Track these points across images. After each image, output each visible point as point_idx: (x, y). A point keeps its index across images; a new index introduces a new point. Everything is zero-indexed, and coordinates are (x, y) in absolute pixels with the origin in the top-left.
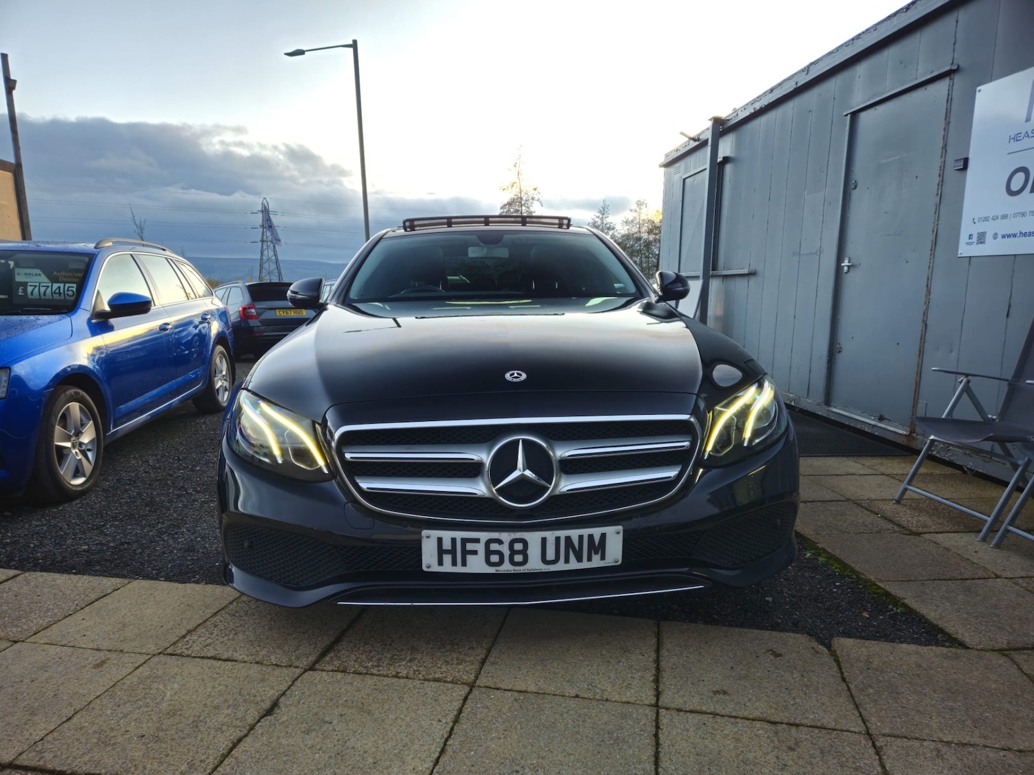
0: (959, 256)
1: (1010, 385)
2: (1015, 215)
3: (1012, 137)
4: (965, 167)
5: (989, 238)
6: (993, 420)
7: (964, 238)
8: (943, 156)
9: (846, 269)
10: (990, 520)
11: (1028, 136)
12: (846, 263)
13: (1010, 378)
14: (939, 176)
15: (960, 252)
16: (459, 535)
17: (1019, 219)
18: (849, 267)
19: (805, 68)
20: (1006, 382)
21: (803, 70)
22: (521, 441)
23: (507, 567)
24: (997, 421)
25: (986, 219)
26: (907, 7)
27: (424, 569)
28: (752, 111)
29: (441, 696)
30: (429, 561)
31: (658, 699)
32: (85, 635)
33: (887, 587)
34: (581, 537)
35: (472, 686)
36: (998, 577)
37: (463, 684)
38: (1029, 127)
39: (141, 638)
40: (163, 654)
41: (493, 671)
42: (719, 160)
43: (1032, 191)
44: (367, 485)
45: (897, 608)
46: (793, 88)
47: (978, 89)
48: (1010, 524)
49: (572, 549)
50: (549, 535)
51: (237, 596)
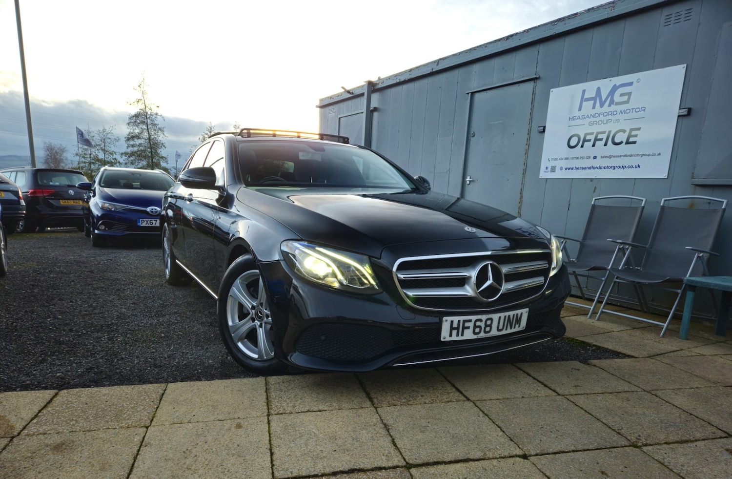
0: (540, 178)
1: (581, 243)
2: (573, 158)
3: (571, 118)
4: (544, 131)
5: (558, 169)
7: (543, 168)
8: (530, 124)
9: (468, 182)
10: (592, 308)
11: (580, 118)
12: (468, 179)
13: (581, 240)
14: (528, 134)
15: (540, 176)
17: (575, 161)
18: (470, 181)
19: (436, 61)
20: (579, 243)
22: (489, 265)
23: (482, 335)
24: (576, 262)
25: (556, 159)
26: (508, 38)
27: (442, 339)
28: (398, 81)
29: (464, 407)
30: (445, 335)
31: (557, 393)
32: (194, 415)
33: (581, 339)
34: (514, 315)
35: (471, 401)
36: (613, 331)
37: (464, 401)
38: (580, 114)
39: (240, 410)
40: (272, 415)
41: (471, 394)
42: (371, 109)
43: (582, 146)
44: (411, 293)
45: (592, 348)
46: (429, 72)
47: (551, 90)
48: (603, 308)
49: (510, 322)
50: (502, 315)
51: (264, 382)
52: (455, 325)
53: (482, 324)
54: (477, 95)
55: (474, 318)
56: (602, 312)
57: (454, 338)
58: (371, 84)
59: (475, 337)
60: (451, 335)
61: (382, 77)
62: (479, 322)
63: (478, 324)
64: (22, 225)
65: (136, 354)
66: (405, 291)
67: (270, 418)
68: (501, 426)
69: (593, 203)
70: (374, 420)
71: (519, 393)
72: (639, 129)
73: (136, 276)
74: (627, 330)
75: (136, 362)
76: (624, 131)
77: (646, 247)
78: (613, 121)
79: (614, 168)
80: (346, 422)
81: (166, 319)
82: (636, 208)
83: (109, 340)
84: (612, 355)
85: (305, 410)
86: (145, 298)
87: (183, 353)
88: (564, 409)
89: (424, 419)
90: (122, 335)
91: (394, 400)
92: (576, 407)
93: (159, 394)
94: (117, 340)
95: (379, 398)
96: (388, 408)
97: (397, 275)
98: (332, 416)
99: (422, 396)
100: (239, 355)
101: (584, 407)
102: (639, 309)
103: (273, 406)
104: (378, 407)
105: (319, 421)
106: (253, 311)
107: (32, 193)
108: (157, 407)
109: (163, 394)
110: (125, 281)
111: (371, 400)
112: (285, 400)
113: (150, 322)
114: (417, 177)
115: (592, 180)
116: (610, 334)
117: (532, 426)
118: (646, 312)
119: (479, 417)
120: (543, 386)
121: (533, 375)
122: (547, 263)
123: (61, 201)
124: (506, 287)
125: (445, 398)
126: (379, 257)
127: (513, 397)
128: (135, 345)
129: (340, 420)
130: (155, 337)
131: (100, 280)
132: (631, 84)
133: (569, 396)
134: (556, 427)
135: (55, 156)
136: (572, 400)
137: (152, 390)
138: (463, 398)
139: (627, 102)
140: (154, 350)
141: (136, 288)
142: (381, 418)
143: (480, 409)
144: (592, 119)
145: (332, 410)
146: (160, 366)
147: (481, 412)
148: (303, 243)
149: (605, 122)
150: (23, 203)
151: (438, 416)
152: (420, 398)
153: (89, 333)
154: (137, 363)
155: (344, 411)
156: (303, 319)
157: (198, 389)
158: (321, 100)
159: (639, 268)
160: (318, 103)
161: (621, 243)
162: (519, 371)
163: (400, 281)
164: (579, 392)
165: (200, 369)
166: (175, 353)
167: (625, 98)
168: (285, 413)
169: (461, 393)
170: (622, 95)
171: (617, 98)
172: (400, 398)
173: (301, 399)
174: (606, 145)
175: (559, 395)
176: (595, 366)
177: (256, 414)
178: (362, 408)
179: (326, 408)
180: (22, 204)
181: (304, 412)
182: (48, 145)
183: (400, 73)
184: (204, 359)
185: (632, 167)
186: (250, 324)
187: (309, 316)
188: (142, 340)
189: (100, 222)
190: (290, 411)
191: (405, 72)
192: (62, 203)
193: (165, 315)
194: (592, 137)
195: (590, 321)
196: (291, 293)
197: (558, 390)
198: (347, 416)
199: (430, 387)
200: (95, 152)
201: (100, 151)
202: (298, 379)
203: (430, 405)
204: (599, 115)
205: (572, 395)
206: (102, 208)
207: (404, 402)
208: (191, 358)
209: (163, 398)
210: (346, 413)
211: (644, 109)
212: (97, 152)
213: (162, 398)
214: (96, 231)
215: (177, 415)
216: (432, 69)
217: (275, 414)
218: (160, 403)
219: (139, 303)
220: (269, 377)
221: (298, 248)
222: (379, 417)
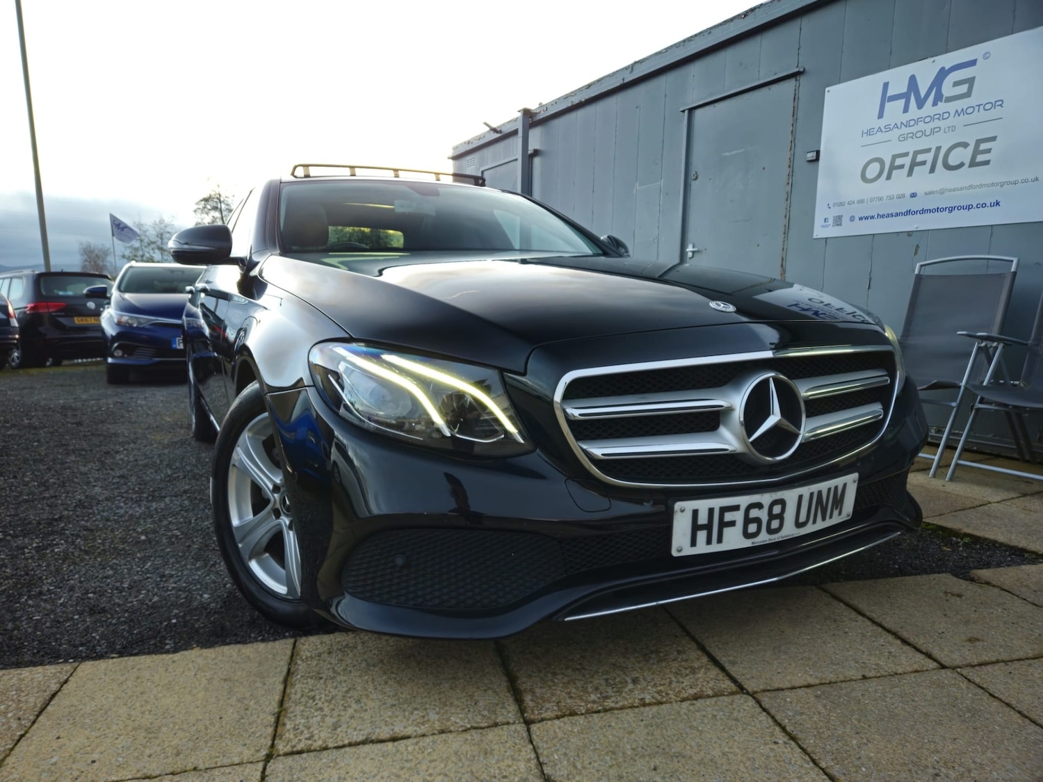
0: (815, 237)
2: (872, 200)
3: (865, 131)
4: (817, 159)
5: (845, 220)
7: (818, 221)
8: (793, 148)
9: (690, 255)
10: (936, 458)
11: (881, 131)
12: (690, 249)
14: (789, 167)
15: (815, 234)
16: (717, 503)
17: (877, 203)
18: (693, 252)
19: (629, 66)
21: (626, 68)
22: (771, 380)
23: (764, 538)
25: (842, 204)
26: (746, 14)
27: (675, 553)
28: (570, 105)
29: (735, 714)
30: (681, 543)
31: (935, 660)
32: (94, 762)
33: (935, 522)
34: (829, 490)
35: (748, 693)
36: (990, 503)
37: (732, 693)
38: (882, 123)
39: (206, 742)
40: (279, 756)
41: (745, 671)
42: (529, 152)
43: (889, 177)
44: (599, 450)
45: (962, 539)
46: (619, 84)
47: (827, 89)
48: (959, 458)
49: (821, 505)
50: (805, 491)
51: (289, 653)
52: (703, 520)
53: (763, 515)
54: (698, 113)
55: (743, 501)
56: (957, 465)
57: (702, 548)
58: (527, 113)
59: (747, 543)
60: (693, 543)
62: (757, 510)
63: (754, 513)
64: (18, 357)
65: (72, 582)
66: (584, 447)
67: (272, 766)
68: (836, 773)
69: (916, 272)
70: (522, 765)
71: (853, 664)
72: (993, 139)
73: (148, 428)
74: (1013, 498)
75: (61, 601)
76: (965, 145)
77: (1027, 345)
78: (942, 131)
79: (951, 209)
80: (452, 775)
81: (162, 505)
82: (1000, 276)
83: (37, 552)
84: (1010, 555)
85: (361, 738)
86: (145, 466)
87: (163, 576)
88: (969, 711)
89: (643, 756)
90: (66, 541)
91: (571, 697)
92: (996, 703)
93: (48, 693)
94: (53, 551)
95: (538, 691)
96: (557, 722)
97: (564, 411)
98: (420, 756)
99: (635, 681)
100: (253, 588)
101: (1014, 703)
102: (1015, 455)
103: (288, 727)
104: (533, 722)
105: (386, 774)
106: (276, 495)
107: (32, 308)
108: (22, 736)
109: (54, 695)
110: (127, 437)
111: (519, 701)
112: (320, 705)
113: (130, 512)
114: (606, 236)
115: (910, 234)
116: (986, 508)
117: (910, 770)
118: (1028, 462)
119: (775, 747)
120: (899, 642)
121: (868, 613)
122: (885, 373)
123: (75, 318)
124: (809, 429)
125: (687, 685)
126: (522, 371)
127: (842, 678)
128: (82, 561)
129: (438, 770)
130: (127, 542)
131: (85, 436)
132: (973, 63)
133: (969, 669)
134: (969, 771)
135: (95, 262)
136: (977, 680)
137: (35, 684)
138: (727, 685)
139: (968, 94)
140: (111, 572)
141: (139, 449)
142: (538, 758)
143: (773, 717)
144: (905, 130)
145: (424, 735)
146: (104, 610)
147: (777, 729)
148: (354, 345)
149: (928, 133)
150: (15, 323)
151: (677, 747)
152: (631, 686)
153: (9, 538)
154: (61, 604)
155: (451, 736)
156: (358, 518)
157: (138, 678)
158: (455, 148)
159: (1017, 383)
160: (451, 153)
161: (982, 338)
162: (835, 603)
163: (572, 423)
164: (985, 658)
165: (176, 616)
166: (148, 578)
167: (963, 89)
168: (309, 751)
169: (722, 669)
170: (956, 84)
171: (947, 89)
172: (585, 690)
173: (358, 701)
174: (932, 170)
175: (943, 667)
176: (988, 583)
177: (241, 753)
178: (496, 725)
179: (409, 731)
180: (12, 325)
181: (357, 744)
182: (85, 247)
183: (572, 92)
184: (197, 589)
185: (983, 206)
186: (273, 522)
187: (369, 511)
188: (99, 550)
189: (116, 345)
190: (324, 741)
191: (580, 90)
192: (78, 321)
193: (165, 497)
194: (907, 161)
195: (937, 483)
196: (333, 457)
197: (936, 653)
198: (456, 753)
199: (652, 652)
200: (149, 253)
201: (156, 251)
202: (363, 643)
203: (655, 709)
204: (917, 121)
205: (973, 666)
206: (119, 324)
207: (594, 702)
208: (174, 588)
209: (49, 708)
210: (455, 742)
211: (1000, 103)
212: (151, 252)
213: (48, 704)
214: (110, 360)
215: (54, 760)
216: (623, 80)
217: (286, 754)
218: (34, 722)
219: (131, 476)
220: (303, 640)
221: (344, 359)
222: (533, 756)
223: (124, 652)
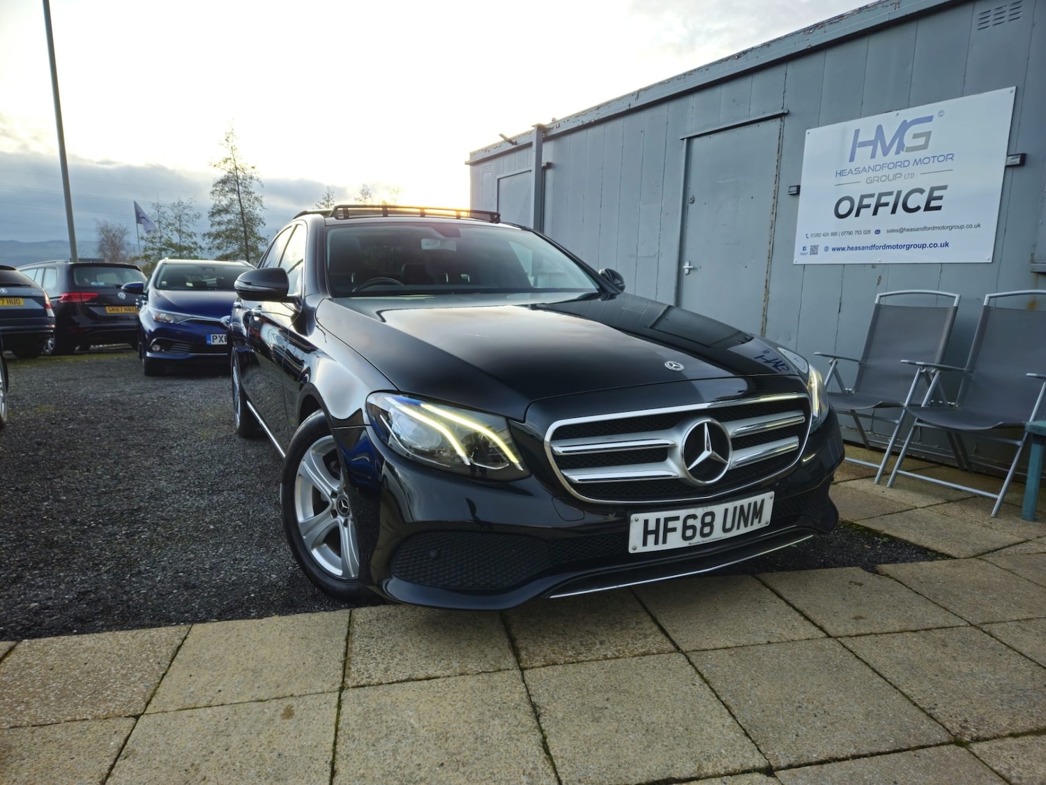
0: (794, 263)
1: (860, 364)
2: (843, 233)
3: (839, 172)
4: (798, 193)
5: (821, 250)
6: (849, 392)
7: (798, 249)
8: (777, 182)
9: (687, 271)
10: (881, 467)
11: (852, 173)
12: (686, 266)
13: (860, 359)
14: (774, 198)
15: (795, 261)
16: (663, 515)
17: (847, 236)
18: (689, 269)
19: (635, 93)
20: (857, 363)
21: (632, 94)
22: (706, 425)
23: (698, 540)
24: (853, 392)
25: (818, 235)
26: (739, 56)
27: (631, 551)
28: (580, 124)
29: (670, 666)
30: (636, 543)
31: (825, 632)
32: (220, 691)
33: (864, 524)
34: (750, 504)
35: (682, 652)
36: (916, 508)
37: (671, 652)
38: (853, 166)
39: (297, 679)
40: (349, 688)
41: (683, 637)
42: (543, 165)
43: (857, 215)
44: (577, 476)
45: (882, 539)
46: (625, 109)
47: (807, 131)
48: (898, 468)
49: (743, 515)
50: (730, 506)
51: (347, 619)
52: (652, 526)
53: (697, 523)
54: (696, 142)
55: (682, 513)
56: (897, 474)
57: (651, 547)
58: (541, 129)
59: (686, 544)
60: (645, 544)
61: (558, 118)
62: (693, 519)
63: (690, 522)
64: (52, 345)
65: (163, 563)
66: (566, 474)
67: (344, 694)
68: (731, 705)
69: (876, 302)
70: (517, 696)
71: (763, 633)
72: (944, 188)
73: (194, 423)
74: (938, 504)
75: (159, 578)
76: (921, 191)
77: (963, 371)
78: (903, 176)
79: (908, 247)
80: (469, 701)
81: (222, 499)
82: (945, 310)
83: (127, 538)
84: (916, 553)
85: (404, 678)
86: (199, 461)
87: (236, 559)
88: (837, 667)
89: (601, 692)
90: (149, 529)
91: (554, 653)
92: (858, 662)
93: (174, 646)
94: (139, 537)
95: (531, 649)
96: (543, 669)
97: (552, 448)
98: (447, 689)
99: (602, 643)
100: (315, 570)
101: (871, 662)
103: (353, 670)
104: (526, 669)
105: (423, 700)
106: (334, 500)
107: (66, 298)
108: (164, 675)
109: (179, 648)
110: (177, 432)
111: (517, 654)
112: (374, 656)
113: (196, 505)
115: (874, 266)
116: (911, 512)
117: (782, 704)
118: (966, 470)
119: (693, 687)
120: (802, 618)
121: (786, 597)
122: (802, 414)
123: (107, 308)
124: (737, 458)
125: (639, 646)
126: (522, 419)
127: (752, 643)
128: (167, 545)
129: (459, 698)
130: (199, 530)
131: (140, 431)
132: (930, 119)
133: (847, 639)
134: (823, 705)
135: (112, 242)
136: (850, 646)
137: (163, 640)
138: (669, 646)
139: (925, 147)
140: (192, 556)
141: (190, 445)
142: (528, 692)
143: (696, 668)
144: (872, 174)
145: (449, 676)
146: (194, 586)
147: (697, 676)
148: (401, 397)
149: (891, 178)
150: (51, 313)
151: (625, 686)
152: (598, 646)
153: (100, 526)
154: (160, 581)
155: (468, 677)
157: (238, 636)
158: (472, 154)
159: (953, 403)
160: (468, 159)
161: (924, 366)
162: (763, 588)
164: (862, 631)
165: (253, 591)
166: (223, 561)
167: (921, 141)
168: (369, 685)
169: (667, 635)
170: (916, 136)
171: (909, 141)
172: (565, 649)
173: (401, 654)
174: (894, 211)
175: (829, 636)
176: (887, 575)
177: (322, 687)
178: (500, 670)
179: (439, 673)
180: (49, 315)
181: (402, 681)
182: (102, 226)
183: (583, 112)
184: (265, 571)
185: (935, 245)
186: (330, 521)
187: (413, 518)
188: (178, 537)
189: (154, 340)
190: (379, 680)
191: (590, 110)
192: (109, 310)
193: (223, 491)
194: (873, 202)
195: (879, 489)
197: (827, 627)
198: (472, 688)
199: (617, 623)
200: (167, 235)
201: (175, 233)
202: (402, 613)
203: (613, 661)
204: (882, 167)
205: (851, 637)
206: (157, 320)
207: (571, 656)
208: (246, 569)
209: (178, 656)
210: (471, 681)
211: (951, 156)
212: (170, 234)
213: (176, 654)
214: (148, 354)
215: (192, 690)
216: (629, 105)
217: (353, 687)
218: (170, 666)
219: (189, 470)
220: (357, 610)
222: (525, 690)
223: (221, 617)
